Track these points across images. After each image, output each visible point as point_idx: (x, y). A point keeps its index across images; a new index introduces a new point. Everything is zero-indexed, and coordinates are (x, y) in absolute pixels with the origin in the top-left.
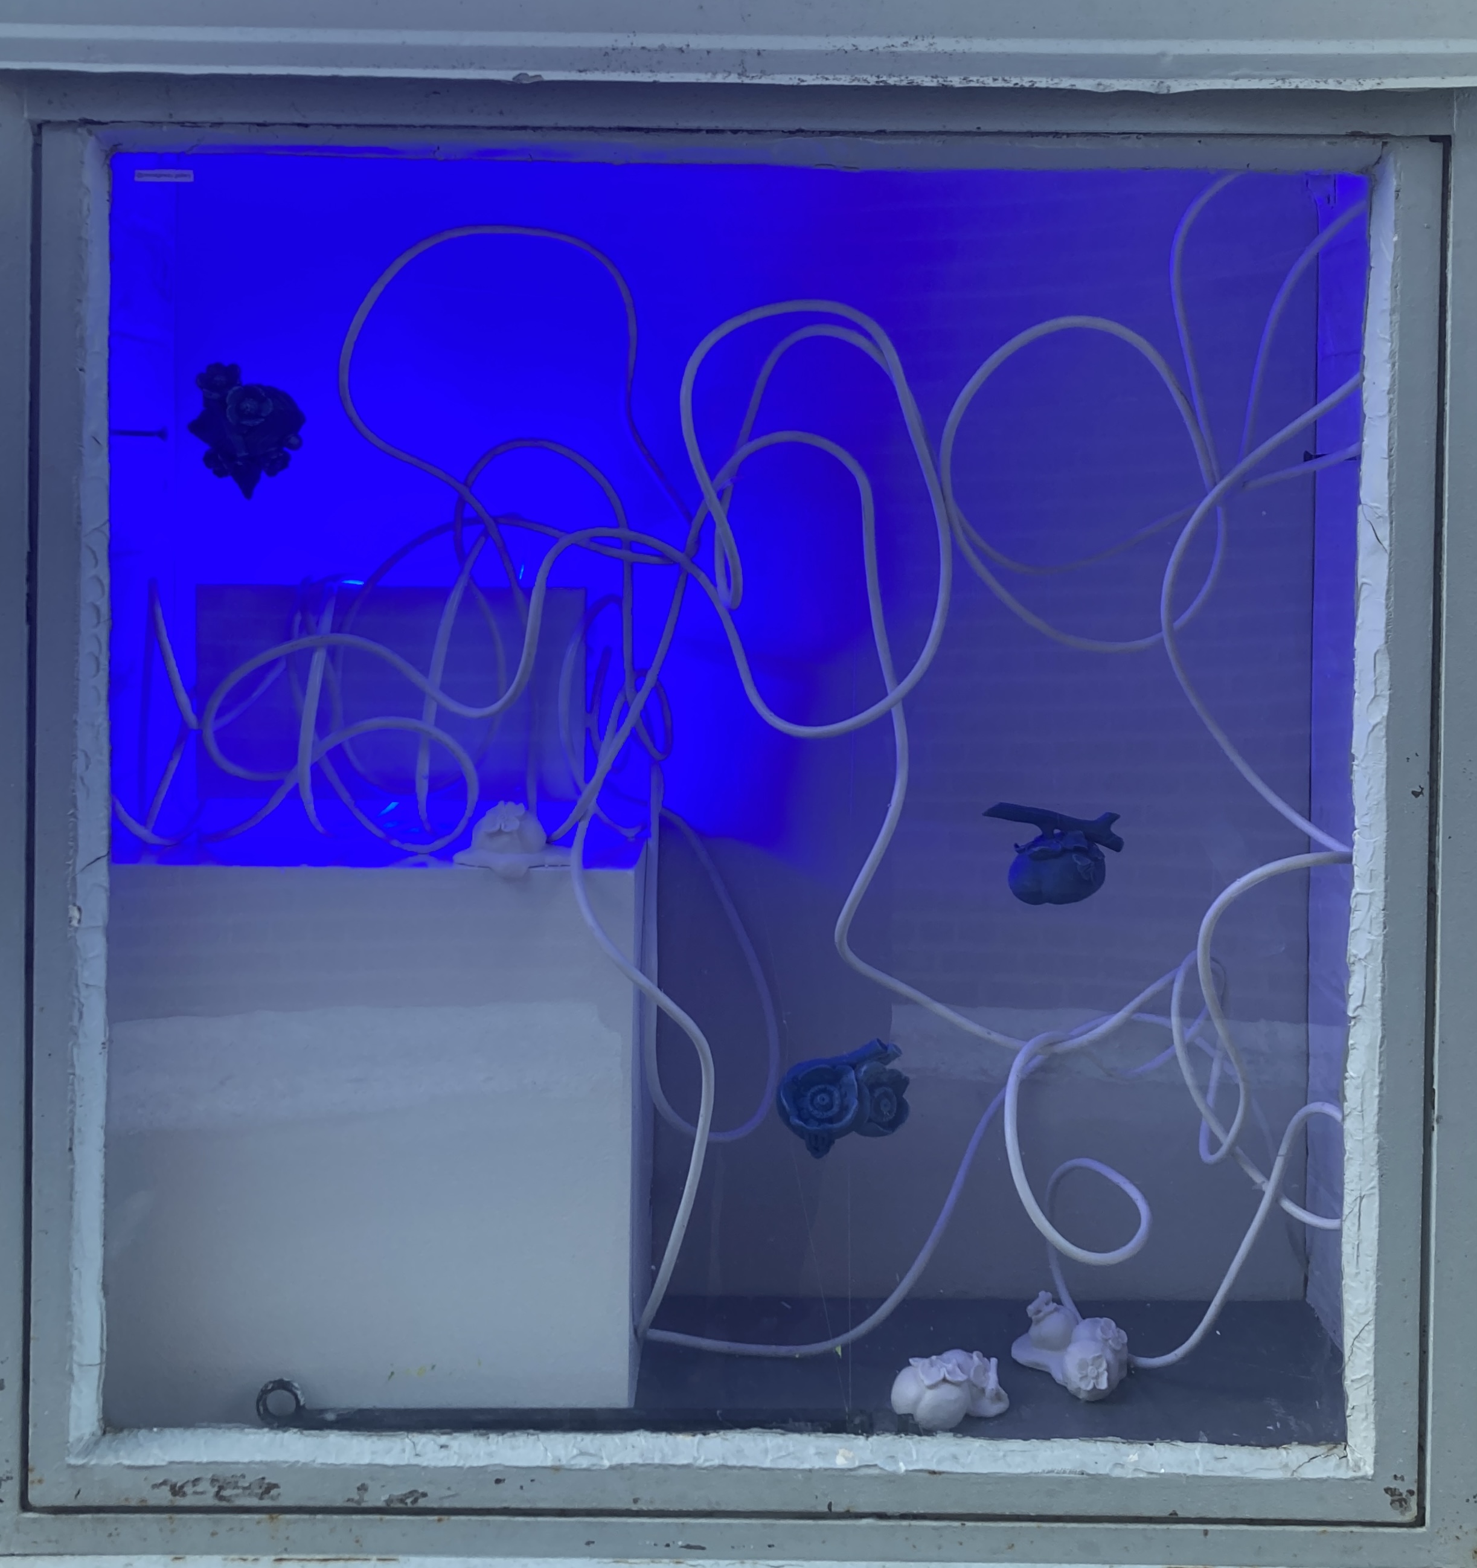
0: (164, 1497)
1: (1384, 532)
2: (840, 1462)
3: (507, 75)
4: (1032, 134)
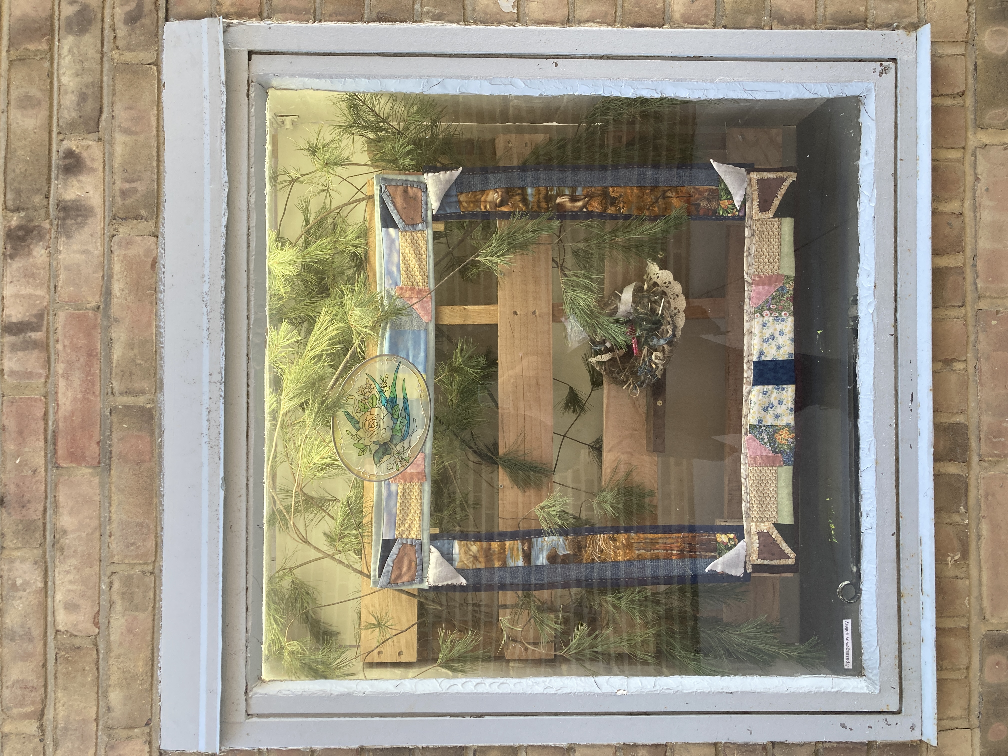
2: (871, 331)
3: (222, 494)
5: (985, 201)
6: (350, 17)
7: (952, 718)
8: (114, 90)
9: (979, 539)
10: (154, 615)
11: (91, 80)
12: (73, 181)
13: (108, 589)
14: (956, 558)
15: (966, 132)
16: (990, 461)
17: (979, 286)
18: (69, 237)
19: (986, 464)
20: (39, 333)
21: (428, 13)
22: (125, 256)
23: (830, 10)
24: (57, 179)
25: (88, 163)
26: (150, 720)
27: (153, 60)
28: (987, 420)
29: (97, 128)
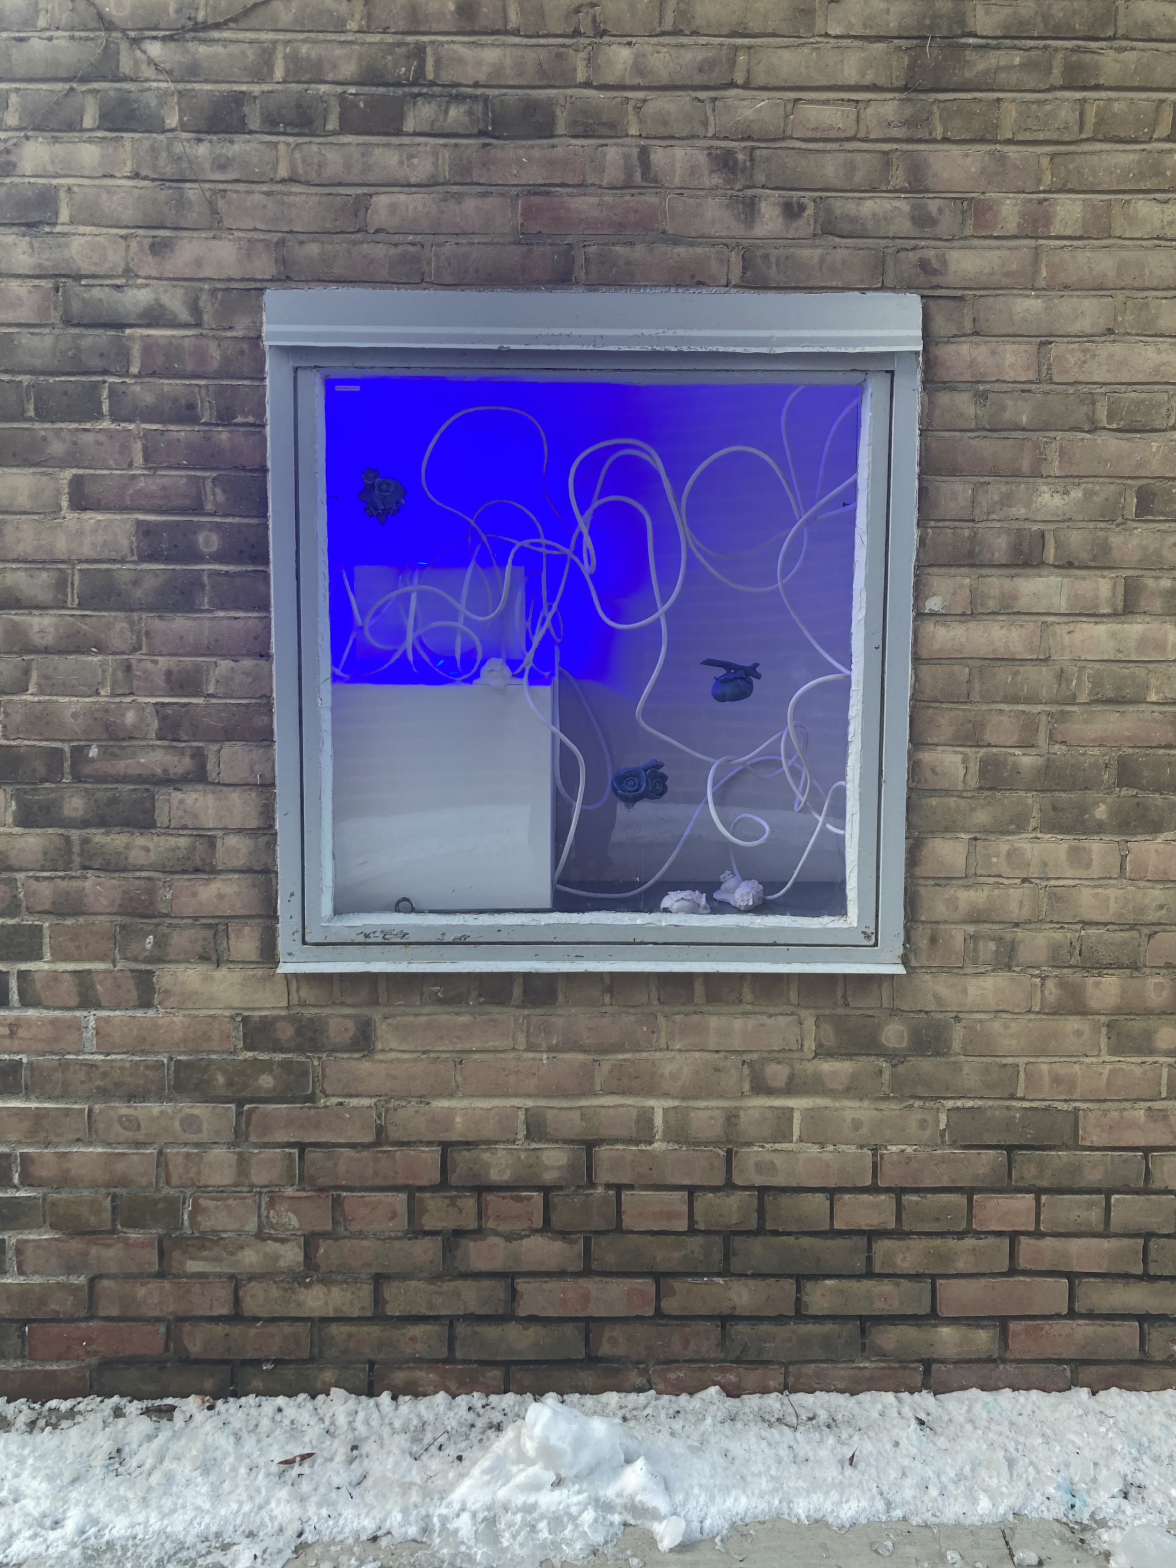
0: (361, 939)
1: (865, 539)
2: (639, 922)
3: (495, 347)
4: (717, 370)
5: (751, 1023)
6: (923, 462)
7: (298, 990)
8: (859, 249)
9: (456, 1014)
10: (386, 283)
11: (869, 227)
12: (778, 211)
13: (409, 242)
14: (439, 994)
15: (813, 1007)
16: (524, 1024)
17: (677, 1016)
18: (727, 206)
19: (521, 1021)
20: (640, 180)
21: (927, 534)
22: (709, 258)
23: (923, 891)
24: (780, 196)
25: (794, 225)
26: (293, 280)
27: (886, 284)
28: (560, 1022)
29: (825, 232)
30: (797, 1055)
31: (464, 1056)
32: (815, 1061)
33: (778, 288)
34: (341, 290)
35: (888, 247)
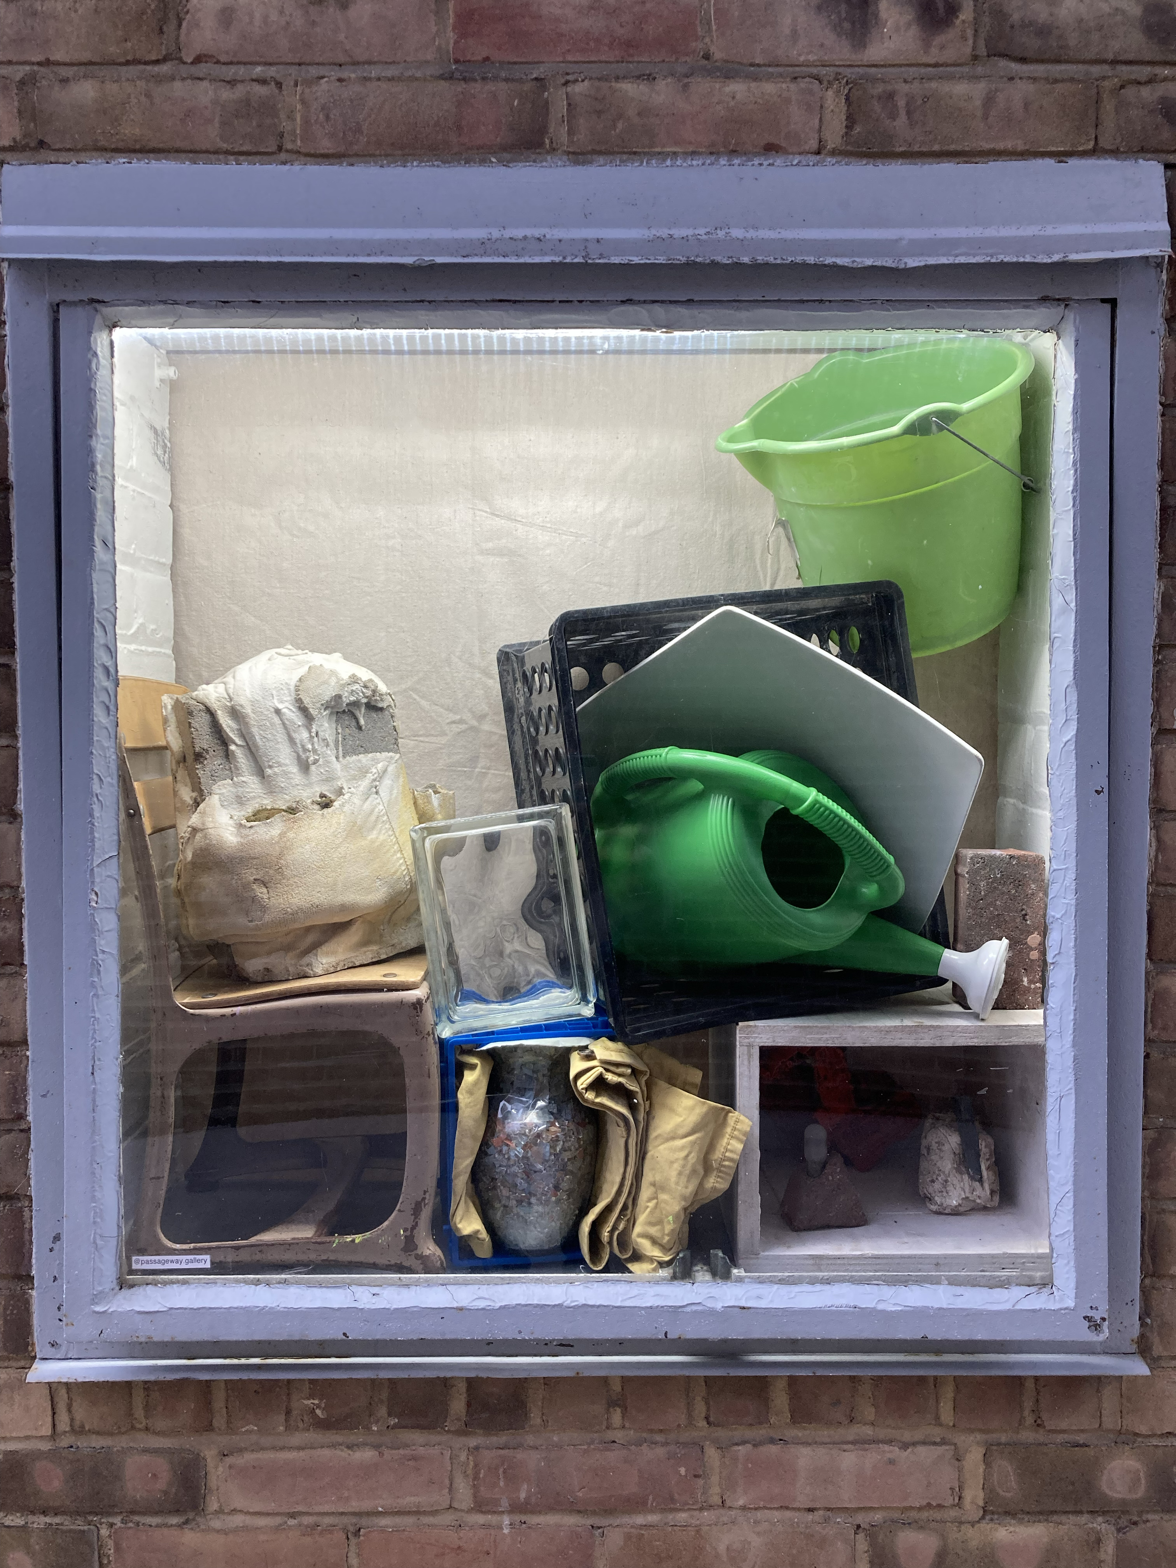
1: (1071, 597)
2: (672, 1301)
3: (409, 260)
4: (803, 301)
5: (873, 1457)
6: (1168, 462)
7: (70, 1407)
8: (1056, 81)
9: (348, 1447)
10: (216, 152)
11: (1072, 42)
12: (909, 16)
13: (254, 77)
14: (318, 1412)
15: (980, 1430)
16: (468, 1464)
17: (740, 1448)
18: (819, 8)
19: (463, 1457)
22: (788, 101)
25: (938, 40)
26: (49, 148)
27: (1102, 143)
28: (531, 1460)
29: (995, 53)
30: (953, 1513)
31: (364, 1521)
32: (983, 1525)
33: (910, 156)
34: (135, 164)
35: (1104, 78)
